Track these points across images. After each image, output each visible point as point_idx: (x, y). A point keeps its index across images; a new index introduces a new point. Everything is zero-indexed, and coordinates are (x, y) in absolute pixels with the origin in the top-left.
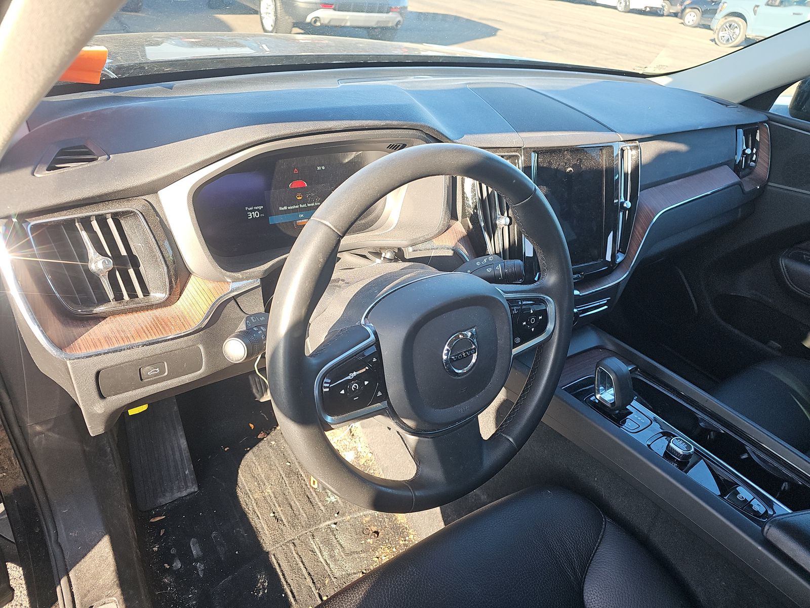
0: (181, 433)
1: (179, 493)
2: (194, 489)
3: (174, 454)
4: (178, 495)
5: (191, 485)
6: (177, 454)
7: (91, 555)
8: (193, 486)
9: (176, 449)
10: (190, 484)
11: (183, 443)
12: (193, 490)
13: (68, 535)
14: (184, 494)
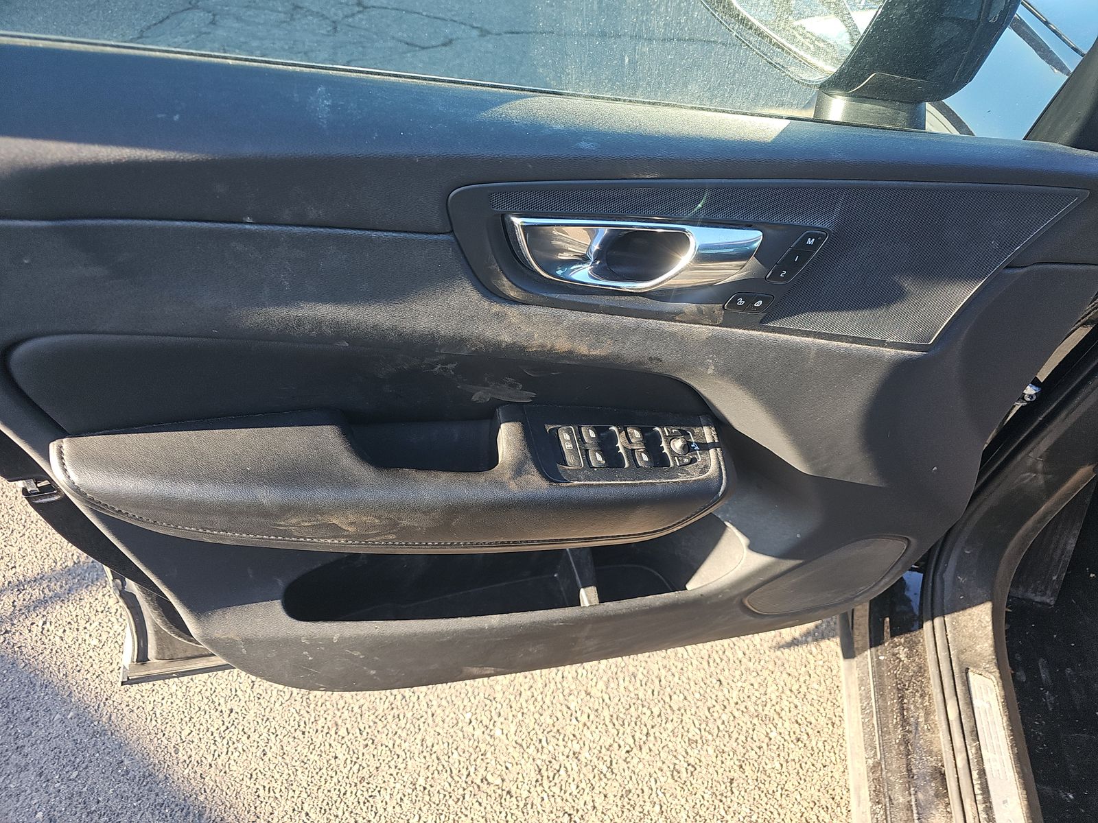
0: (1076, 532)
1: (1034, 595)
2: (1051, 601)
3: (1054, 550)
4: (1031, 595)
5: (1050, 594)
6: (1059, 552)
7: (970, 612)
8: (1052, 596)
9: (1061, 546)
10: (1049, 592)
11: (1072, 544)
12: (1048, 601)
13: (955, 576)
14: (1038, 599)
